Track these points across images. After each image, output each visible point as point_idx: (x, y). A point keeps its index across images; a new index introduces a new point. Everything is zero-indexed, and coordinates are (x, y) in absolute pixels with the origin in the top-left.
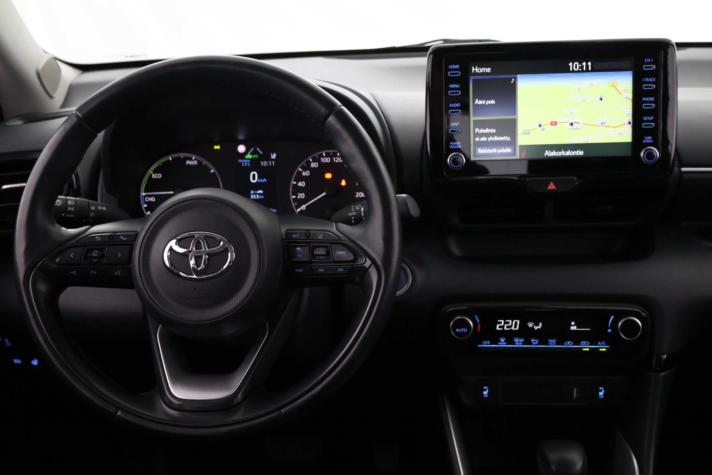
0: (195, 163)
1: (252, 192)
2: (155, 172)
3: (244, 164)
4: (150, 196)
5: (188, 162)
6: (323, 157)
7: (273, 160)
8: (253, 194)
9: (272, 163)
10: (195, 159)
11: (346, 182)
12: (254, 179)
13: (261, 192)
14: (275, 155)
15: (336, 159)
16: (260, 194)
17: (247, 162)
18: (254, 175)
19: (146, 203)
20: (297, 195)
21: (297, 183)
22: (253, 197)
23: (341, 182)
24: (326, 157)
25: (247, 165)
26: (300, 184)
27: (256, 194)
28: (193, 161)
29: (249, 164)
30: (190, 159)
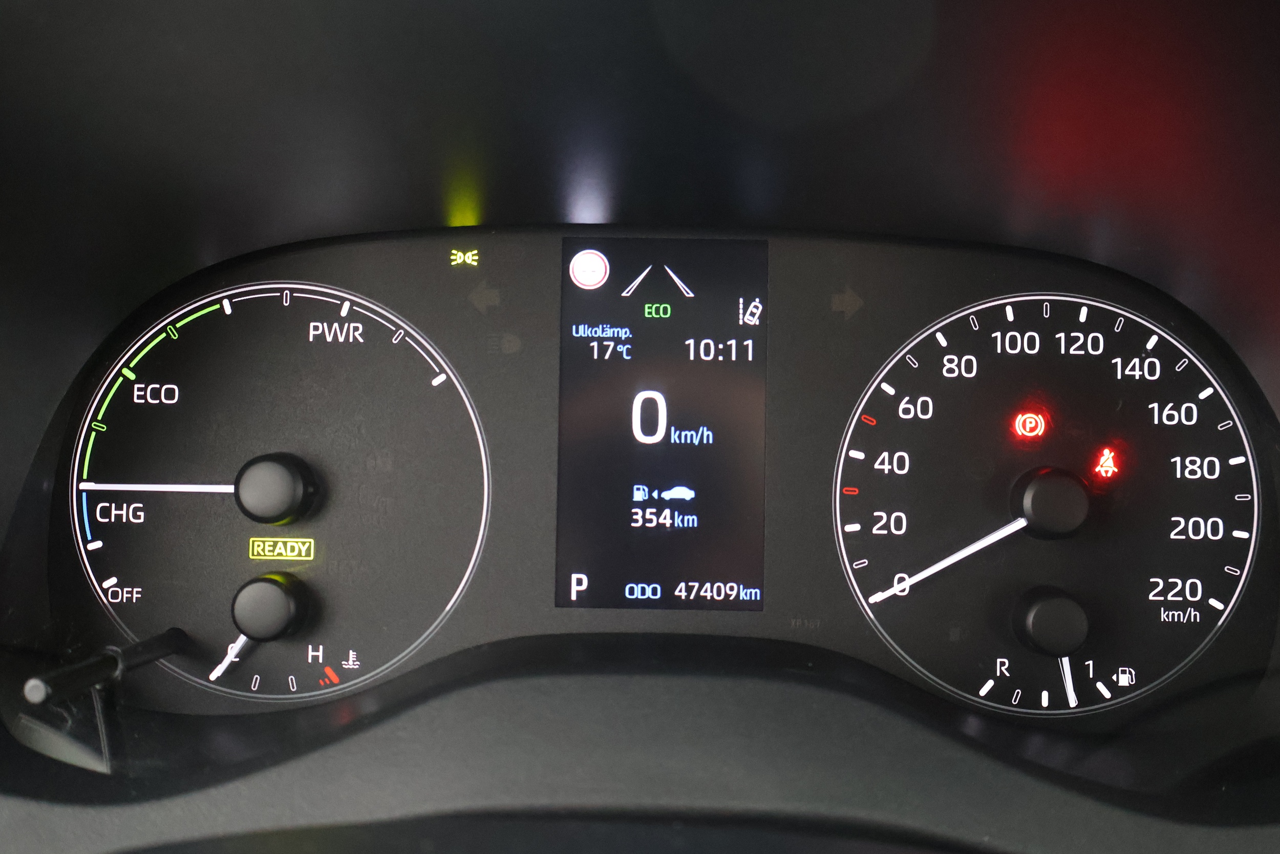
0: (356, 332)
1: (639, 495)
2: (145, 372)
3: (603, 349)
4: (120, 498)
5: (315, 329)
6: (1005, 327)
7: (748, 331)
8: (643, 505)
9: (742, 350)
10: (353, 316)
11: (1117, 461)
12: (649, 427)
13: (684, 493)
14: (756, 307)
15: (1070, 341)
16: (678, 506)
17: (617, 340)
18: (650, 407)
19: (98, 531)
20: (868, 522)
21: (872, 457)
22: (645, 520)
23: (1094, 459)
24: (1021, 325)
25: (616, 354)
26: (884, 464)
27: (660, 505)
28: (342, 322)
29: (622, 349)
30: (329, 313)
